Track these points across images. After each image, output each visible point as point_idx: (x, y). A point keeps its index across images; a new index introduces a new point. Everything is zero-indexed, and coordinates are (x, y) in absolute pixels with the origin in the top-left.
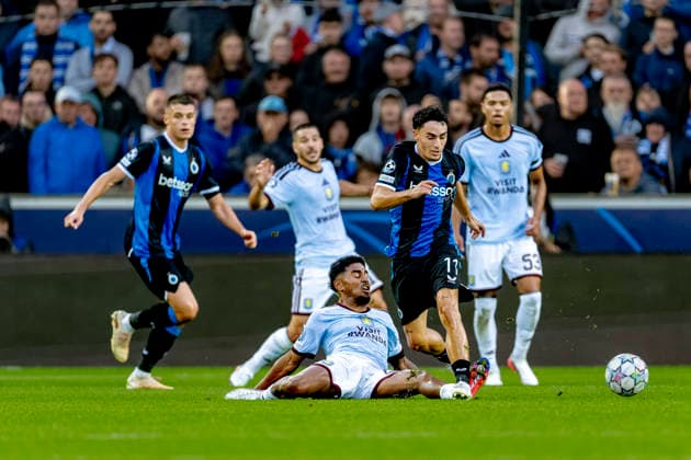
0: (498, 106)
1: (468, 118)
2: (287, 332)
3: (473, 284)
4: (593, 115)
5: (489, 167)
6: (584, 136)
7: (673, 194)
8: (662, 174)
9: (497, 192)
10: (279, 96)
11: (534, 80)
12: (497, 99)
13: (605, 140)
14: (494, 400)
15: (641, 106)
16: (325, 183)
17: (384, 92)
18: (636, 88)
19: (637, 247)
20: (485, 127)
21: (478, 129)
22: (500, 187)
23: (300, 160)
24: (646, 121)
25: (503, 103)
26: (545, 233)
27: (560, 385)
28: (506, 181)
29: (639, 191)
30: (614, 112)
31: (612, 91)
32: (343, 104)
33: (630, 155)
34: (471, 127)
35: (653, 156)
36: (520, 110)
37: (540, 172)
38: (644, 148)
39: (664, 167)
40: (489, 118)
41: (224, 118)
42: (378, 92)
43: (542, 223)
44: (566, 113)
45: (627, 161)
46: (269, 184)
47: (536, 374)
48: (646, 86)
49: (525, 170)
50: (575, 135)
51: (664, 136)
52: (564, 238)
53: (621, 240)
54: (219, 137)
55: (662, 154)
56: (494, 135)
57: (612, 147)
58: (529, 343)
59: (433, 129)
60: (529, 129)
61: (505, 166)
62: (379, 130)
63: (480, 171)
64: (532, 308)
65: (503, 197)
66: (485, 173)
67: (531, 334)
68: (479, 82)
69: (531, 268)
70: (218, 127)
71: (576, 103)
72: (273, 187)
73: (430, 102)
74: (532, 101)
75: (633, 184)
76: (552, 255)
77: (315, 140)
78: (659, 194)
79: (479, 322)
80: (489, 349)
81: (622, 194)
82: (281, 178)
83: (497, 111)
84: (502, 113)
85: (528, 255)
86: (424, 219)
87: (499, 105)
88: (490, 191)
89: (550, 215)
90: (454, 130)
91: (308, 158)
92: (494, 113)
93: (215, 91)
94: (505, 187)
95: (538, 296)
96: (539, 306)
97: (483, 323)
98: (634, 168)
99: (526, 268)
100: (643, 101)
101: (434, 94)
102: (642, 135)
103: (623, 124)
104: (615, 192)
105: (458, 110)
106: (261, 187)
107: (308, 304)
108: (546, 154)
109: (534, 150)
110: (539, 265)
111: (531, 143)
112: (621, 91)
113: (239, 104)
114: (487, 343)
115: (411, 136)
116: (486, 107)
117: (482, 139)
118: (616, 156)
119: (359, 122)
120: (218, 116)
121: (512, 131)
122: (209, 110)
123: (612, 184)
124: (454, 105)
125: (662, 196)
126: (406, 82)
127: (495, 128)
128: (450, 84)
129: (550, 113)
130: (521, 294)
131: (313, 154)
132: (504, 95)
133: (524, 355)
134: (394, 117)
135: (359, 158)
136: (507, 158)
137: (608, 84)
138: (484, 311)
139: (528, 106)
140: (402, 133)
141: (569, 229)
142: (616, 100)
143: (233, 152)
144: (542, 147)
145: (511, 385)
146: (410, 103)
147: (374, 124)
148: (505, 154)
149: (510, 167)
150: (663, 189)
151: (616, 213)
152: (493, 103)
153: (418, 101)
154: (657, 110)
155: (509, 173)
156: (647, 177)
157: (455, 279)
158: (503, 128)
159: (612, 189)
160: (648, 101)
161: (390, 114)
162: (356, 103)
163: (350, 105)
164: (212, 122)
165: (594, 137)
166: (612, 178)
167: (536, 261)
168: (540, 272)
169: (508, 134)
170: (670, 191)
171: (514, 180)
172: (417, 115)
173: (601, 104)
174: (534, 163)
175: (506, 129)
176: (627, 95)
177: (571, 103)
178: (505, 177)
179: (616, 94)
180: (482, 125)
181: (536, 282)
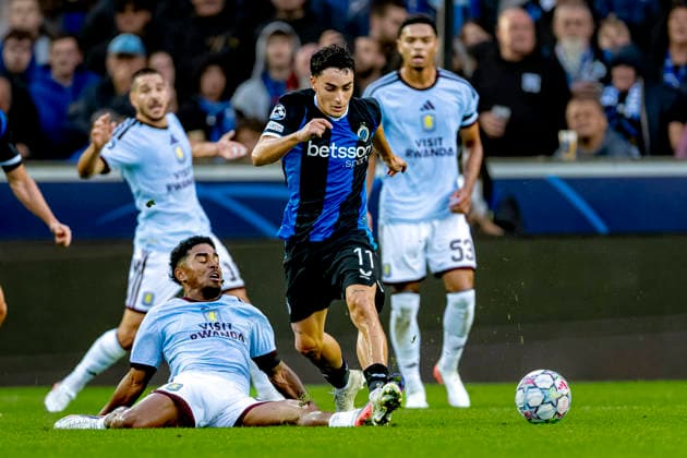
0: (418, 44)
1: (381, 61)
2: (117, 336)
3: (389, 275)
4: (543, 56)
5: (407, 122)
6: (531, 82)
7: (649, 157)
8: (633, 131)
9: (417, 154)
10: (136, 34)
11: (465, 10)
12: (417, 34)
13: (558, 87)
14: (416, 426)
15: (605, 43)
16: (174, 141)
17: (271, 28)
18: (598, 19)
19: (601, 226)
20: (403, 71)
21: (394, 73)
22: (421, 149)
23: (139, 116)
24: (611, 63)
25: (425, 40)
26: (481, 209)
27: (503, 407)
28: (429, 141)
29: (603, 153)
30: (571, 51)
31: (567, 23)
32: (218, 44)
33: (590, 106)
34: (384, 71)
35: (620, 108)
36: (448, 50)
37: (475, 130)
38: (609, 98)
39: (635, 121)
40: (409, 60)
41: (63, 63)
42: (263, 28)
43: (476, 195)
44: (507, 53)
45: (588, 115)
46: (107, 145)
47: (470, 393)
48: (612, 17)
49: (454, 126)
50: (519, 82)
51: (636, 81)
52: (506, 215)
53: (581, 218)
54: (56, 87)
55: (633, 106)
56: (414, 80)
57: (568, 96)
58: (460, 352)
59: (333, 78)
60: (460, 73)
61: (428, 122)
62: (265, 77)
63: (395, 128)
64: (463, 311)
65: (427, 162)
66: (402, 130)
67: (463, 341)
68: (396, 14)
69: (461, 259)
70: (56, 74)
71: (521, 39)
72: (110, 148)
73: (330, 40)
74: (463, 37)
75: (596, 144)
76: (492, 237)
77: (159, 90)
78: (629, 158)
79: (397, 327)
80: (410, 362)
81: (581, 157)
82: (119, 138)
83: (417, 50)
84: (424, 53)
85: (458, 241)
86: (328, 189)
87: (419, 42)
88: (409, 153)
89: (488, 185)
90: (363, 76)
91: (151, 113)
92: (413, 53)
93: (53, 28)
94: (429, 150)
95: (470, 295)
96: (471, 308)
97: (403, 326)
98: (597, 124)
99: (454, 259)
100: (607, 36)
101: (335, 29)
102: (607, 81)
103: (581, 67)
104: (571, 155)
105: (367, 50)
106: (98, 149)
107: (148, 299)
108: (483, 107)
109: (466, 102)
110: (471, 254)
111: (463, 92)
112: (578, 23)
113: (83, 46)
114: (408, 353)
115: (306, 83)
116: (403, 46)
117: (399, 85)
118: (573, 108)
119: (239, 68)
120: (56, 61)
121: (438, 76)
122: (43, 51)
123: (568, 145)
124: (362, 43)
125: (633, 160)
126: (299, 14)
127: (415, 72)
128: (357, 16)
129: (487, 52)
130: (449, 292)
131: (156, 109)
132: (426, 30)
133: (455, 365)
134: (284, 60)
135: (240, 113)
136: (431, 111)
137: (562, 14)
138: (404, 311)
139: (458, 46)
140: (294, 80)
141: (513, 204)
142: (573, 36)
143: (75, 107)
144: (477, 97)
145: (438, 408)
146: (304, 42)
147: (259, 68)
148: (429, 106)
149: (434, 123)
150: (635, 151)
151: (573, 182)
152: (412, 40)
153: (315, 39)
154: (625, 48)
155: (432, 130)
156: (614, 136)
157: (370, 273)
158: (425, 72)
159: (568, 151)
160: (614, 36)
161: (279, 55)
162: (234, 42)
163: (226, 44)
164: (47, 68)
165: (543, 84)
166: (568, 137)
167: (468, 249)
168: (473, 263)
169: (433, 79)
170: (643, 153)
171: (440, 139)
172: (315, 57)
173: (554, 41)
174: (465, 118)
175: (429, 73)
176: (587, 29)
177: (514, 40)
178: (427, 137)
179: (573, 27)
180: (398, 68)
181: (467, 278)
